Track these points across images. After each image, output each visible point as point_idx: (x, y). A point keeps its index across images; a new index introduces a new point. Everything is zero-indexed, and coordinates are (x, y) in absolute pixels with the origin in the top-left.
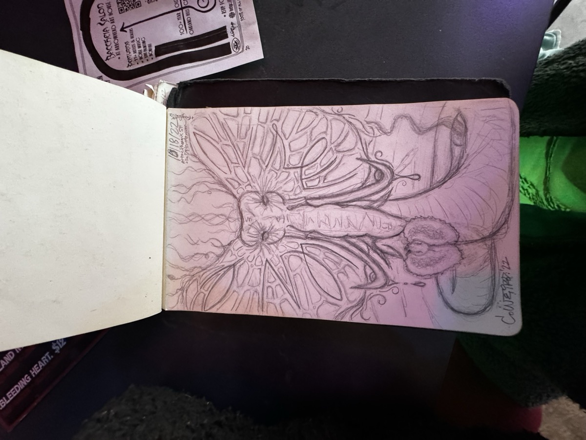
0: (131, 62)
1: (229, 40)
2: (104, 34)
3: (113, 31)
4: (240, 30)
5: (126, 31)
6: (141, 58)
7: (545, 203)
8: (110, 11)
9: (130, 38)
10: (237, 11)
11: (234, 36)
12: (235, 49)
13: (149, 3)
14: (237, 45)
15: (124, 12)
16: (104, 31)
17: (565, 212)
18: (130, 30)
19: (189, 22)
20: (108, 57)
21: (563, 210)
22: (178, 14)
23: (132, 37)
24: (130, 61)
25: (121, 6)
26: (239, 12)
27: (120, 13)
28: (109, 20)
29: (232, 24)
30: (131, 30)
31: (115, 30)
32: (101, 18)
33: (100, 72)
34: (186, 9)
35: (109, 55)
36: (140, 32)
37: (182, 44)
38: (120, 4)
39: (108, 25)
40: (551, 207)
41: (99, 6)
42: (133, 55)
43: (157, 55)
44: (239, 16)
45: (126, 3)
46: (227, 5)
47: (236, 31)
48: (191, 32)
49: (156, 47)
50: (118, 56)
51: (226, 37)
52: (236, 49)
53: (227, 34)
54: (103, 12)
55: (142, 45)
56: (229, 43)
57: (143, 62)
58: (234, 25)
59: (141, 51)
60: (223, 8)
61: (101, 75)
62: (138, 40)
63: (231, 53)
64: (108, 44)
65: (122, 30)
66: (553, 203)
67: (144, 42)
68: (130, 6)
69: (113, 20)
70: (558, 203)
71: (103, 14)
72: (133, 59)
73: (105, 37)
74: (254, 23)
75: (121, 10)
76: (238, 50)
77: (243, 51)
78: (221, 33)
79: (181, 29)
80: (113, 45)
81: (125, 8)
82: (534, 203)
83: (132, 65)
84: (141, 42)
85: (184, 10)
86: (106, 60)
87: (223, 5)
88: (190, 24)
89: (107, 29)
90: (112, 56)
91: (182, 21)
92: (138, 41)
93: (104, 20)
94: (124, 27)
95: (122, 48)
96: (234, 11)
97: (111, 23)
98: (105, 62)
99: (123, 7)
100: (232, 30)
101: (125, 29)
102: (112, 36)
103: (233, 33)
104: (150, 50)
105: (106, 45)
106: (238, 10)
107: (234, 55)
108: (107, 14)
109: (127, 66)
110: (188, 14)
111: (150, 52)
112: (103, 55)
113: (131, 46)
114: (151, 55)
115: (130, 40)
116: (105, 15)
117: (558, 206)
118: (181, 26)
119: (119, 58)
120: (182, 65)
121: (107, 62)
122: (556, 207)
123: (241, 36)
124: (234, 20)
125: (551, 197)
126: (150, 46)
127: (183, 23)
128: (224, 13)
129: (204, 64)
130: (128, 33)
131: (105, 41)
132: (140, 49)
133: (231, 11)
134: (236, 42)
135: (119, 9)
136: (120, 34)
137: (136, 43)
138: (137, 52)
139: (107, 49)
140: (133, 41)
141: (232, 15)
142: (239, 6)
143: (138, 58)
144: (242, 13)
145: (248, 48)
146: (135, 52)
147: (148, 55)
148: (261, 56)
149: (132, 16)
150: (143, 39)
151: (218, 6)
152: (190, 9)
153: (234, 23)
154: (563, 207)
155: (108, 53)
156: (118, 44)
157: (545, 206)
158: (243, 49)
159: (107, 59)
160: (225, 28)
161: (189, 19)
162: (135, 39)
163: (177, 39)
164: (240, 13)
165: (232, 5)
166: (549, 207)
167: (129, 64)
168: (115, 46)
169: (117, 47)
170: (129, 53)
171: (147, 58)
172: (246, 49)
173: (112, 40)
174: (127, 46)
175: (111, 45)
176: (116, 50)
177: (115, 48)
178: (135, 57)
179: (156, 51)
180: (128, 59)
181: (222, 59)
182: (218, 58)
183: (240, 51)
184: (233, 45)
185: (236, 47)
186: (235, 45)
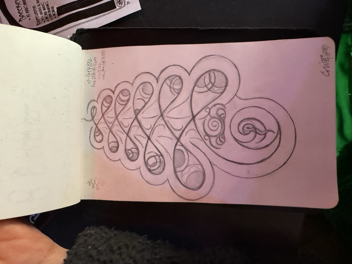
0: (39, 21)
2: (16, 1)
6: (47, 18)
9: (36, 3)
12: (118, 5)
20: (20, 19)
23: (38, 2)
35: (21, 17)
37: (77, 5)
42: (40, 16)
43: (59, 14)
49: (57, 8)
50: (29, 18)
52: (120, 4)
55: (46, 8)
56: (113, 1)
57: (48, 20)
59: (46, 12)
63: (115, 7)
64: (20, 9)
67: (47, 5)
72: (41, 19)
76: (121, 5)
77: (125, 6)
80: (24, 9)
83: (40, 23)
84: (45, 5)
90: (24, 18)
92: (43, 5)
95: (31, 11)
98: (19, 23)
102: (22, 3)
104: (53, 11)
105: (18, 10)
107: (119, 9)
111: (54, 13)
113: (38, 9)
114: (54, 15)
115: (37, 5)
119: (29, 19)
126: (53, 8)
129: (96, 18)
131: (17, 6)
132: (45, 11)
137: (41, 6)
138: (43, 13)
139: (19, 12)
140: (39, 5)
143: (44, 18)
145: (128, 3)
146: (41, 13)
147: (52, 15)
148: (139, 8)
150: (47, 3)
155: (20, 16)
156: (27, 9)
158: (125, 4)
159: (20, 21)
162: (40, 3)
167: (37, 23)
168: (25, 10)
169: (27, 11)
170: (37, 15)
171: (51, 18)
172: (127, 4)
173: (22, 5)
174: (34, 9)
175: (22, 10)
176: (26, 13)
177: (26, 11)
178: (42, 17)
179: (57, 11)
180: (37, 19)
181: (110, 13)
182: (106, 12)
183: (123, 5)
184: (116, 1)
185: (119, 3)
186: (119, 2)
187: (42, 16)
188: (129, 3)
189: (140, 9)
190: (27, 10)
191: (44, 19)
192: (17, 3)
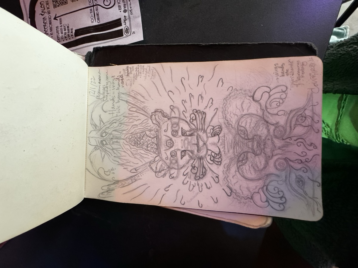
0: (59, 40)
1: (123, 27)
2: (44, 21)
4: (130, 21)
5: (57, 20)
6: (66, 37)
7: (335, 137)
8: (48, 6)
9: (59, 24)
11: (125, 25)
12: (126, 33)
13: (72, 2)
14: (127, 31)
15: (57, 7)
16: (43, 19)
18: (60, 19)
19: (98, 14)
21: (345, 143)
22: (90, 9)
23: (61, 24)
24: (59, 39)
25: (55, 3)
26: (130, 9)
27: (54, 8)
28: (47, 12)
29: (125, 17)
31: (50, 19)
32: (42, 10)
34: (96, 6)
36: (66, 20)
37: (92, 29)
38: (54, 2)
39: (46, 15)
40: (338, 140)
41: (41, 3)
43: (76, 35)
44: (130, 12)
45: (58, 1)
46: (122, 5)
47: (127, 22)
48: (99, 21)
49: (76, 30)
50: (52, 35)
51: (121, 25)
52: (127, 33)
53: (121, 23)
54: (44, 7)
55: (66, 29)
56: (122, 29)
57: (67, 40)
58: (126, 18)
59: (66, 32)
60: (119, 6)
62: (64, 25)
63: (123, 35)
64: (46, 27)
65: (55, 19)
66: (340, 138)
67: (68, 27)
68: (61, 3)
69: (50, 12)
70: (343, 138)
71: (44, 8)
72: (61, 38)
73: (44, 23)
74: (139, 16)
75: (55, 6)
76: (127, 34)
77: (130, 35)
78: (118, 22)
79: (92, 19)
80: (49, 28)
81: (57, 5)
82: (328, 137)
84: (66, 27)
85: (95, 7)
87: (120, 5)
88: (98, 16)
89: (46, 18)
91: (93, 14)
92: (65, 27)
93: (44, 12)
94: (57, 16)
95: (54, 30)
96: (126, 9)
97: (48, 14)
99: (56, 4)
100: (124, 21)
101: (57, 18)
102: (48, 23)
103: (125, 23)
104: (72, 32)
105: (45, 28)
106: (129, 8)
107: (126, 37)
108: (46, 8)
110: (97, 10)
111: (72, 34)
113: (59, 29)
114: (72, 35)
116: (44, 9)
117: (342, 140)
118: (92, 17)
120: (91, 43)
122: (341, 141)
123: (130, 25)
124: (126, 14)
125: (339, 134)
126: (72, 29)
127: (93, 16)
128: (120, 9)
129: (105, 42)
130: (59, 21)
131: (44, 25)
132: (65, 31)
133: (124, 8)
134: (126, 29)
135: (53, 5)
136: (53, 21)
137: (63, 27)
138: (64, 33)
139: (45, 30)
140: (61, 26)
141: (125, 11)
142: (130, 5)
143: (64, 37)
144: (132, 10)
145: (134, 33)
146: (62, 33)
147: (70, 35)
149: (61, 10)
150: (68, 25)
151: (117, 5)
152: (98, 6)
154: (345, 141)
156: (52, 28)
157: (334, 140)
158: (131, 33)
160: (120, 19)
161: (97, 13)
162: (62, 25)
163: (89, 26)
164: (130, 10)
165: (125, 4)
170: (58, 34)
171: (69, 37)
173: (48, 25)
174: (57, 29)
175: (47, 28)
176: (50, 31)
178: (61, 36)
179: (75, 33)
180: (58, 37)
181: (117, 40)
182: (115, 39)
183: (129, 35)
185: (126, 32)
186: (126, 31)
187: (62, 36)
188: (135, 33)
189: (142, 39)
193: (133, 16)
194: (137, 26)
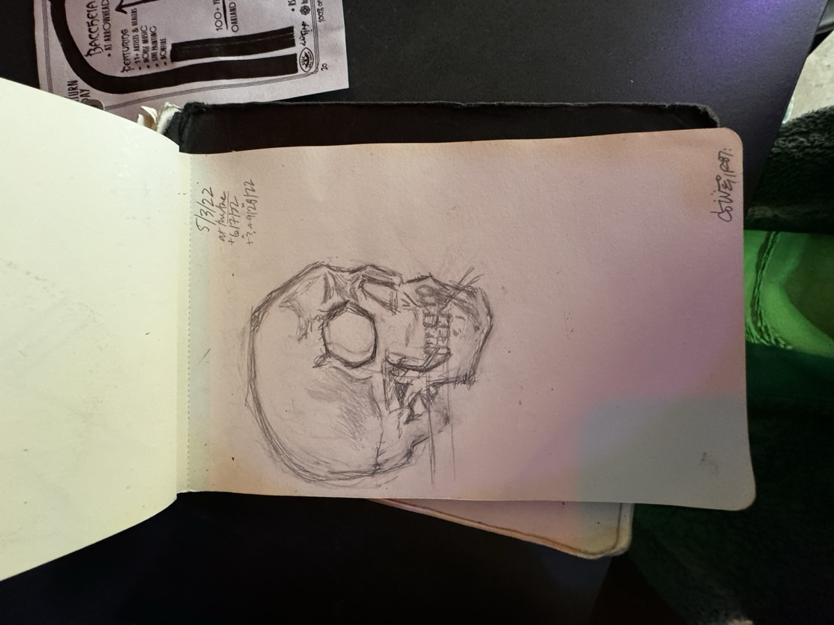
0: (127, 64)
1: (297, 49)
2: (88, 11)
3: (103, 8)
4: (316, 36)
5: (125, 12)
9: (131, 24)
10: (313, 6)
11: (304, 45)
12: (304, 67)
14: (308, 60)
16: (88, 6)
17: (784, 350)
19: (233, 10)
20: (90, 51)
21: (782, 346)
23: (135, 24)
24: (128, 62)
26: (317, 7)
29: (304, 24)
30: (134, 12)
31: (106, 8)
33: (75, 74)
35: (93, 48)
36: (149, 17)
37: (217, 47)
40: (765, 340)
42: (132, 53)
43: (175, 57)
44: (317, 13)
47: (310, 38)
48: (235, 28)
49: (174, 46)
50: (108, 52)
51: (292, 44)
52: (307, 66)
53: (294, 40)
55: (149, 38)
56: (295, 55)
57: (148, 67)
58: (306, 27)
59: (147, 48)
61: (75, 79)
62: (144, 29)
63: (296, 71)
64: (94, 29)
65: (120, 8)
66: (769, 335)
67: (154, 34)
72: (133, 61)
73: (88, 17)
74: (339, 28)
76: (308, 69)
77: (316, 71)
78: (284, 37)
79: (218, 20)
80: (101, 33)
83: (130, 69)
84: (149, 33)
86: (87, 55)
88: (234, 14)
89: (94, 5)
90: (98, 50)
91: (220, 6)
92: (145, 32)
94: (123, 4)
95: (117, 39)
96: (309, 5)
98: (85, 58)
100: (302, 35)
101: (124, 9)
102: (101, 17)
103: (304, 39)
104: (163, 49)
105: (90, 30)
106: (316, 3)
107: (302, 76)
109: (122, 69)
111: (163, 53)
112: (83, 45)
113: (131, 38)
114: (164, 57)
115: (131, 28)
117: (776, 340)
118: (218, 16)
119: (109, 55)
121: (88, 59)
122: (773, 342)
123: (316, 46)
124: (308, 18)
126: (164, 42)
127: (221, 11)
128: (293, 5)
129: (250, 84)
130: (130, 15)
131: (88, 23)
132: (146, 45)
133: (304, 3)
134: (306, 55)
136: (115, 15)
137: (140, 33)
138: (141, 49)
139: (90, 37)
140: (136, 30)
141: (305, 11)
143: (142, 59)
144: (322, 9)
145: (325, 67)
146: (137, 48)
147: (159, 56)
148: (345, 85)
150: (153, 30)
153: (307, 23)
154: (783, 342)
155: (91, 44)
156: (109, 32)
157: (756, 338)
159: (89, 54)
160: (291, 29)
161: (232, 5)
162: (138, 26)
163: (211, 37)
164: (318, 9)
166: (762, 341)
167: (124, 67)
168: (105, 33)
169: (108, 36)
170: (126, 49)
171: (156, 62)
172: (322, 69)
173: (100, 23)
174: (124, 37)
175: (98, 32)
176: (105, 40)
177: (105, 37)
178: (136, 57)
179: (172, 52)
180: (125, 58)
181: (281, 80)
182: (276, 77)
183: (312, 70)
184: (301, 58)
185: (306, 63)
186: (306, 60)
187: (137, 55)
188: (327, 69)
190: (108, 34)
191: (139, 61)
192: (90, 16)
193: (325, 27)
194: (333, 50)
